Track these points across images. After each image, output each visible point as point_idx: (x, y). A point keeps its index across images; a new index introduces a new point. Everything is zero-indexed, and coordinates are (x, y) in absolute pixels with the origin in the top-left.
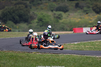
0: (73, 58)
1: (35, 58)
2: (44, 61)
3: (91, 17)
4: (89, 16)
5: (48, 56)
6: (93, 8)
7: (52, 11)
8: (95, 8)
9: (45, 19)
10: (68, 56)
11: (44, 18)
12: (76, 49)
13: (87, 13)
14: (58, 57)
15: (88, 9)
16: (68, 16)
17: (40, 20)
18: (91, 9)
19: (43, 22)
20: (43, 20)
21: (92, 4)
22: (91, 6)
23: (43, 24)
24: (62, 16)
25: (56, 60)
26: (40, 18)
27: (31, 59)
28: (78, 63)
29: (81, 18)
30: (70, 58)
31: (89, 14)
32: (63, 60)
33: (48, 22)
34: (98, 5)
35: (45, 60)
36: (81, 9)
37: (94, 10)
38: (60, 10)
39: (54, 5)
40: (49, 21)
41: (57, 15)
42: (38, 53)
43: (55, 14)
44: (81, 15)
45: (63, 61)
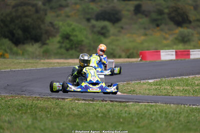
0: (162, 111)
1: (76, 112)
2: (97, 116)
3: (166, 33)
4: (162, 30)
5: (105, 106)
6: (169, 14)
7: (88, 20)
8: (173, 15)
9: (76, 36)
10: (149, 108)
11: (75, 33)
12: (155, 92)
13: (158, 26)
14: (126, 109)
15: (159, 17)
16: (119, 31)
17: (67, 37)
18: (166, 16)
19: (71, 41)
20: (72, 38)
21: (168, 7)
22: (166, 11)
23: (72, 46)
24: (108, 31)
25: (124, 115)
26: (65, 33)
27: (67, 112)
28: (177, 122)
29: (146, 35)
30: (154, 111)
31: (162, 26)
32: (141, 116)
33: (82, 41)
34: (179, 8)
35: (100, 115)
36: (146, 16)
37: (172, 19)
38: (104, 19)
39: (92, 9)
40: (84, 39)
41: (99, 29)
42: (78, 100)
43: (94, 26)
44: (145, 29)
45: (141, 118)
